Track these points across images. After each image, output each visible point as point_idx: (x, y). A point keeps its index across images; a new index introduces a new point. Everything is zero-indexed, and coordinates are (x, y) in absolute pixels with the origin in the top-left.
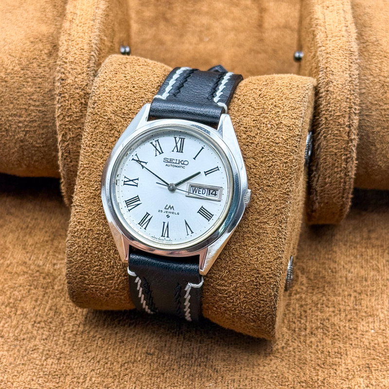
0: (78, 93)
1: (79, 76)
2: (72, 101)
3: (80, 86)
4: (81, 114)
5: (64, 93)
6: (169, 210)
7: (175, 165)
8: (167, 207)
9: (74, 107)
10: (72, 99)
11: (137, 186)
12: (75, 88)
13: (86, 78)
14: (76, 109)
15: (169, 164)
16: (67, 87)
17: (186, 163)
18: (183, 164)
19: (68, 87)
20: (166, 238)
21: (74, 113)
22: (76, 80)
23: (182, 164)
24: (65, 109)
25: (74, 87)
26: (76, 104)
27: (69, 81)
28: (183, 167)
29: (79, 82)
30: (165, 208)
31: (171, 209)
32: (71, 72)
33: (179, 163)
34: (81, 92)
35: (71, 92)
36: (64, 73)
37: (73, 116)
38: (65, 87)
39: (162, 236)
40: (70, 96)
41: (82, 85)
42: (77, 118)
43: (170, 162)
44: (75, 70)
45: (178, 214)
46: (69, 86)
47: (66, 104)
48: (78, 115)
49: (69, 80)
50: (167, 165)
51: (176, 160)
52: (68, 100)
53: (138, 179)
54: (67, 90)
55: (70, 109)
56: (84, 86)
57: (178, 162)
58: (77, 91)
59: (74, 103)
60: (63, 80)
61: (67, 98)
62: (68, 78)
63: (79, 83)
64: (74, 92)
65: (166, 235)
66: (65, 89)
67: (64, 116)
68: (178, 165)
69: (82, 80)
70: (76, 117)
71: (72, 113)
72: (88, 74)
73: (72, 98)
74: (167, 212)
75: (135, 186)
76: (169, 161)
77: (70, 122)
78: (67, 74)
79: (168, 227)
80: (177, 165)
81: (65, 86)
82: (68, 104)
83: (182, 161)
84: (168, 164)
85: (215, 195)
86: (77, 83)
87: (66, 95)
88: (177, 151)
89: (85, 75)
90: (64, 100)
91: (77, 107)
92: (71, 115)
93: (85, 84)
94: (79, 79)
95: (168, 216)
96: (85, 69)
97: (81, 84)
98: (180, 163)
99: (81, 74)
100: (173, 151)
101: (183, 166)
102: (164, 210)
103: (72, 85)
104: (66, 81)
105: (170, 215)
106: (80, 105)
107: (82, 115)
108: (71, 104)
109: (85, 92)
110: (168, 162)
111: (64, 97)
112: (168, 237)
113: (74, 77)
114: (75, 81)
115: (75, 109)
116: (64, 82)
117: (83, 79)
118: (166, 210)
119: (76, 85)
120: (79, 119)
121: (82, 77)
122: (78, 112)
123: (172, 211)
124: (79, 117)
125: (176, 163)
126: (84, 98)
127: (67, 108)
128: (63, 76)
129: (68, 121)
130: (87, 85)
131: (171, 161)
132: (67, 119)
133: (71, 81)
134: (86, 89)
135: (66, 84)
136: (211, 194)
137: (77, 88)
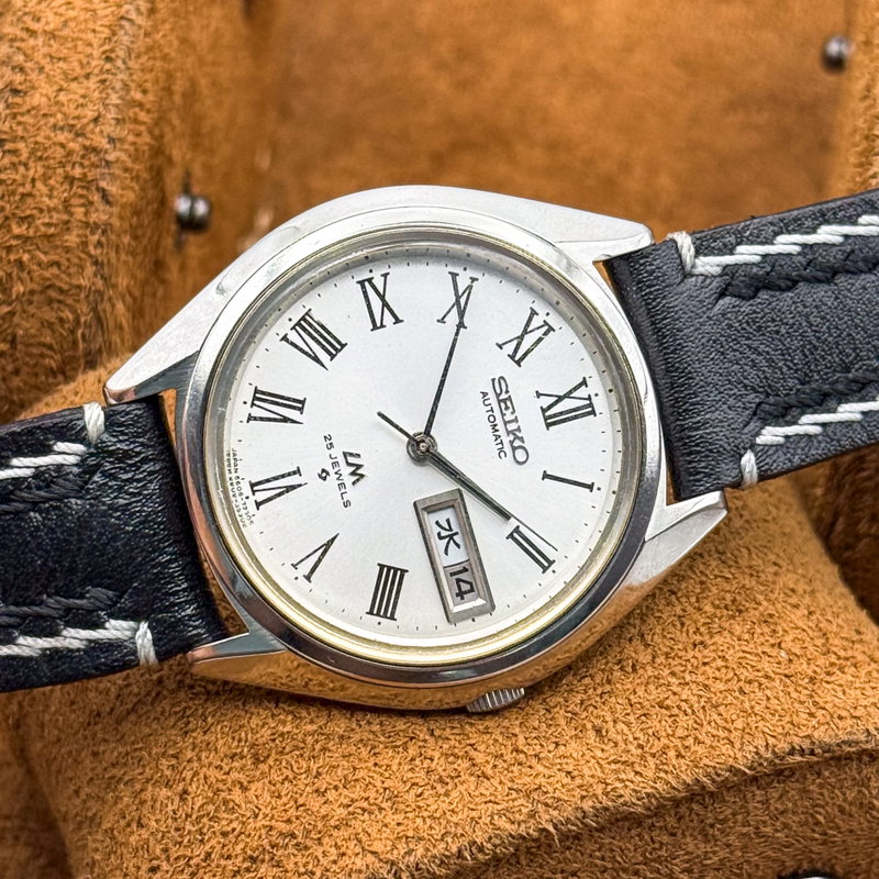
0: (62, 146)
1: (74, 85)
2: (41, 171)
3: (72, 122)
4: (65, 217)
5: (14, 140)
6: (346, 471)
7: (499, 421)
8: (351, 460)
9: (45, 190)
10: (40, 164)
11: (375, 327)
12: (55, 126)
13: (96, 94)
14: (50, 197)
15: (493, 400)
16: (27, 119)
17: (520, 455)
18: (514, 449)
19: (32, 121)
20: (252, 498)
21: (41, 211)
22: (62, 97)
23: (514, 445)
24: (13, 193)
25: (52, 120)
26: (52, 182)
27: (37, 99)
28: (501, 450)
29: (72, 106)
30: (345, 454)
31: (353, 473)
32: (48, 68)
33: (508, 433)
34: (73, 140)
35: (39, 139)
36: (22, 70)
37: (38, 222)
38: (19, 118)
39: (252, 485)
40: (32, 152)
41: (78, 118)
42: (52, 230)
43: (499, 401)
44: (61, 64)
45: (346, 505)
46: (35, 117)
47: (18, 177)
48: (54, 221)
49: (37, 95)
50: (485, 394)
51: (516, 420)
52: (26, 165)
53: (397, 321)
54: (25, 129)
55: (30, 195)
56: (85, 121)
57: (511, 427)
58: (62, 137)
59: (45, 178)
60: (15, 92)
61: (24, 157)
62: (33, 88)
63: (71, 109)
64: (48, 138)
65: (260, 496)
66: (19, 123)
67: (7, 218)
68: (502, 432)
69: (81, 101)
70: (49, 225)
71: (35, 212)
72: (103, 81)
73: (40, 158)
74: (335, 464)
75: (373, 321)
76: (503, 396)
77: (26, 239)
78: (33, 76)
79: (290, 488)
80: (500, 426)
81: (22, 114)
82: (24, 177)
83: (522, 439)
84: (491, 395)
85: (461, 594)
86: (65, 109)
87: (21, 145)
88: (544, 411)
89: (92, 83)
90: (13, 164)
91: (55, 193)
92: (30, 216)
93: (91, 115)
94: (71, 96)
95: (324, 474)
96: (94, 63)
97: (76, 113)
98: (512, 437)
99: (81, 80)
100: (539, 395)
101: (508, 448)
102: (337, 452)
103: (45, 115)
104: (28, 99)
105: (332, 477)
106: (66, 186)
107: (67, 222)
108: (33, 180)
109: (88, 143)
110: (498, 395)
111: (15, 152)
112: (258, 505)
113: (56, 88)
114: (57, 103)
115: (46, 199)
116: (18, 100)
117: (84, 97)
118: (341, 460)
119: (59, 116)
120: (58, 234)
121: (82, 92)
122: (55, 209)
123: (348, 480)
124: (56, 225)
125: (506, 423)
126: (82, 165)
127: (21, 190)
128: (19, 78)
129: (18, 237)
130: (96, 120)
131: (505, 402)
132: (16, 230)
133: (44, 100)
134: (93, 132)
135: (25, 108)
136: (458, 581)
137: (62, 129)
